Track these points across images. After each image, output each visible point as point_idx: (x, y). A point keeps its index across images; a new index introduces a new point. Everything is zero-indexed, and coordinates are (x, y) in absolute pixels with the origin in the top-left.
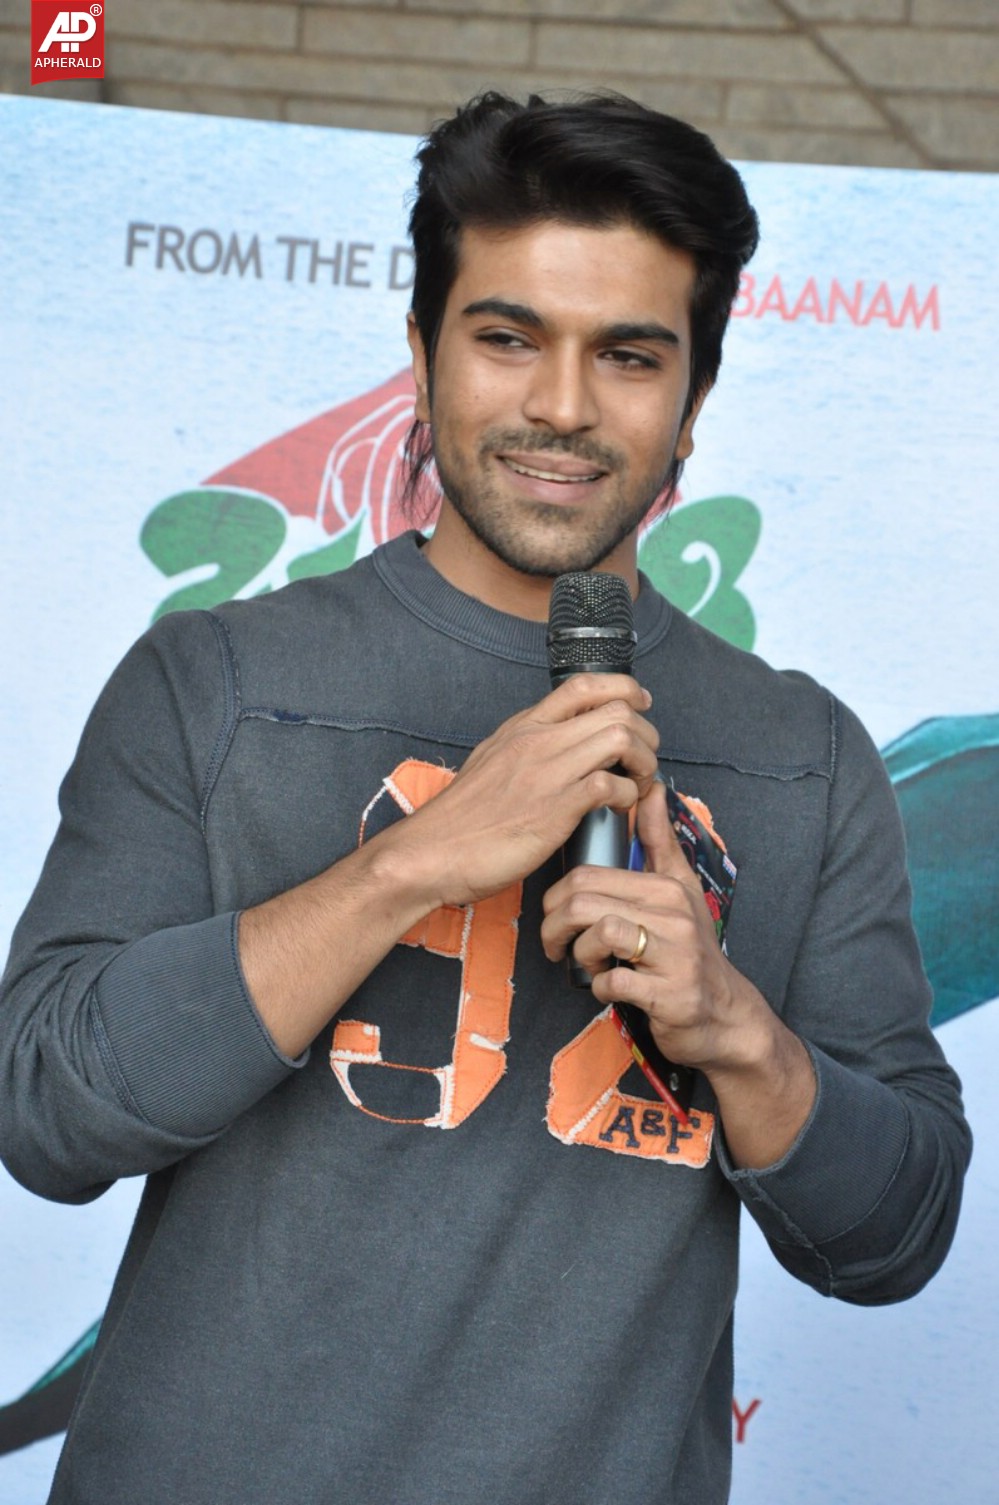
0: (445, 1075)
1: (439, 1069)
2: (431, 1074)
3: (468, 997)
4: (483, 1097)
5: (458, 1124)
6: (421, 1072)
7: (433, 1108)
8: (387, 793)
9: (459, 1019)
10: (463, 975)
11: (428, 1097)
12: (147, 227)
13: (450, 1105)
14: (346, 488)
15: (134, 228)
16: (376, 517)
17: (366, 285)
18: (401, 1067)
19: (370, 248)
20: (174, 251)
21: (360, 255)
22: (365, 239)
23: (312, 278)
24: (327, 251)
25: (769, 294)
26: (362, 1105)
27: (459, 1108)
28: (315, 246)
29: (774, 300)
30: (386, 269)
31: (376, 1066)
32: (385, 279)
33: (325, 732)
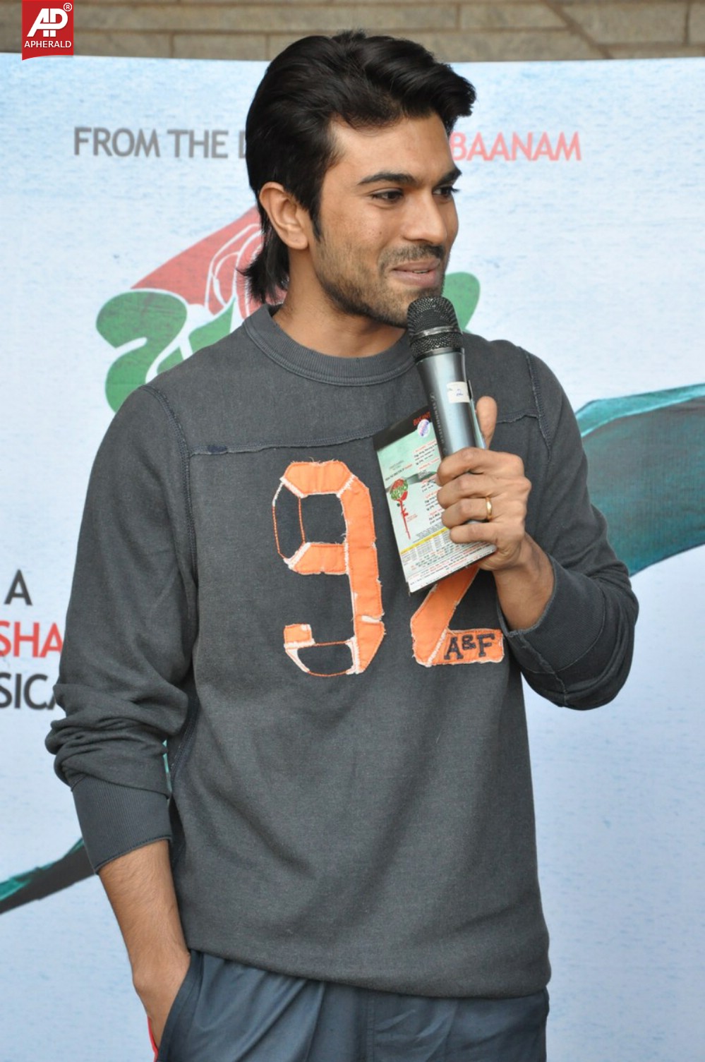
0: (352, 643)
1: (348, 640)
2: (344, 644)
3: (356, 595)
4: (375, 651)
5: (364, 669)
6: (338, 645)
7: (349, 664)
8: (284, 487)
9: (353, 609)
10: (350, 583)
11: (344, 656)
12: (87, 130)
13: (358, 659)
15: (78, 131)
18: (327, 644)
20: (104, 143)
25: (474, 145)
26: (310, 671)
27: (363, 660)
29: (478, 148)
31: (313, 647)
33: (240, 456)
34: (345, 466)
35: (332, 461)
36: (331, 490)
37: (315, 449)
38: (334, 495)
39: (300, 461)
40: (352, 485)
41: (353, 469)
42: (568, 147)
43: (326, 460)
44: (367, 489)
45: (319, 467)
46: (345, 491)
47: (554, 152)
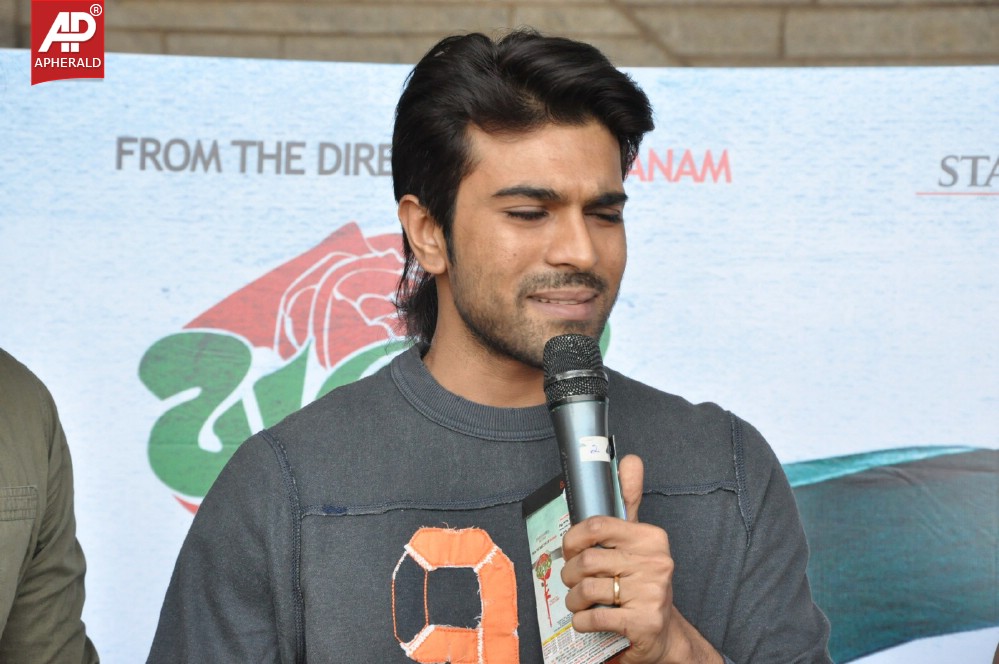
8: (408, 557)
14: (295, 323)
16: (319, 344)
17: (301, 172)
19: (302, 145)
21: (295, 151)
22: (299, 139)
23: (260, 170)
24: (270, 149)
28: (261, 145)
30: (315, 160)
32: (315, 167)
33: (360, 519)
34: (487, 535)
35: (471, 529)
36: (466, 564)
37: (451, 513)
38: (471, 569)
39: (431, 526)
40: (493, 559)
41: (497, 541)
42: (716, 167)
43: (464, 526)
44: (512, 564)
45: (454, 535)
46: (485, 565)
47: (699, 173)
